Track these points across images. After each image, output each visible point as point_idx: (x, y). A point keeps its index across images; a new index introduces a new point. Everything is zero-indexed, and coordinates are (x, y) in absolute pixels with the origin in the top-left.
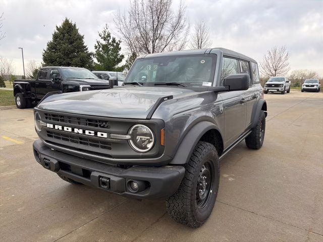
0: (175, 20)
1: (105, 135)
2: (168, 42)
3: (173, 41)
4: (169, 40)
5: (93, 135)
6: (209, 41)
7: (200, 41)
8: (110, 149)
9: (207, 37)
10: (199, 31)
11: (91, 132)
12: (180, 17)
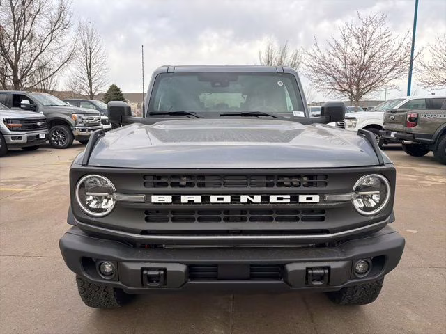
0: (54, 13)
1: (316, 199)
2: (43, 48)
3: (53, 45)
4: (46, 43)
5: (289, 201)
6: (102, 52)
7: (88, 50)
8: (322, 219)
9: (98, 46)
10: (86, 35)
11: (284, 196)
12: (61, 10)
